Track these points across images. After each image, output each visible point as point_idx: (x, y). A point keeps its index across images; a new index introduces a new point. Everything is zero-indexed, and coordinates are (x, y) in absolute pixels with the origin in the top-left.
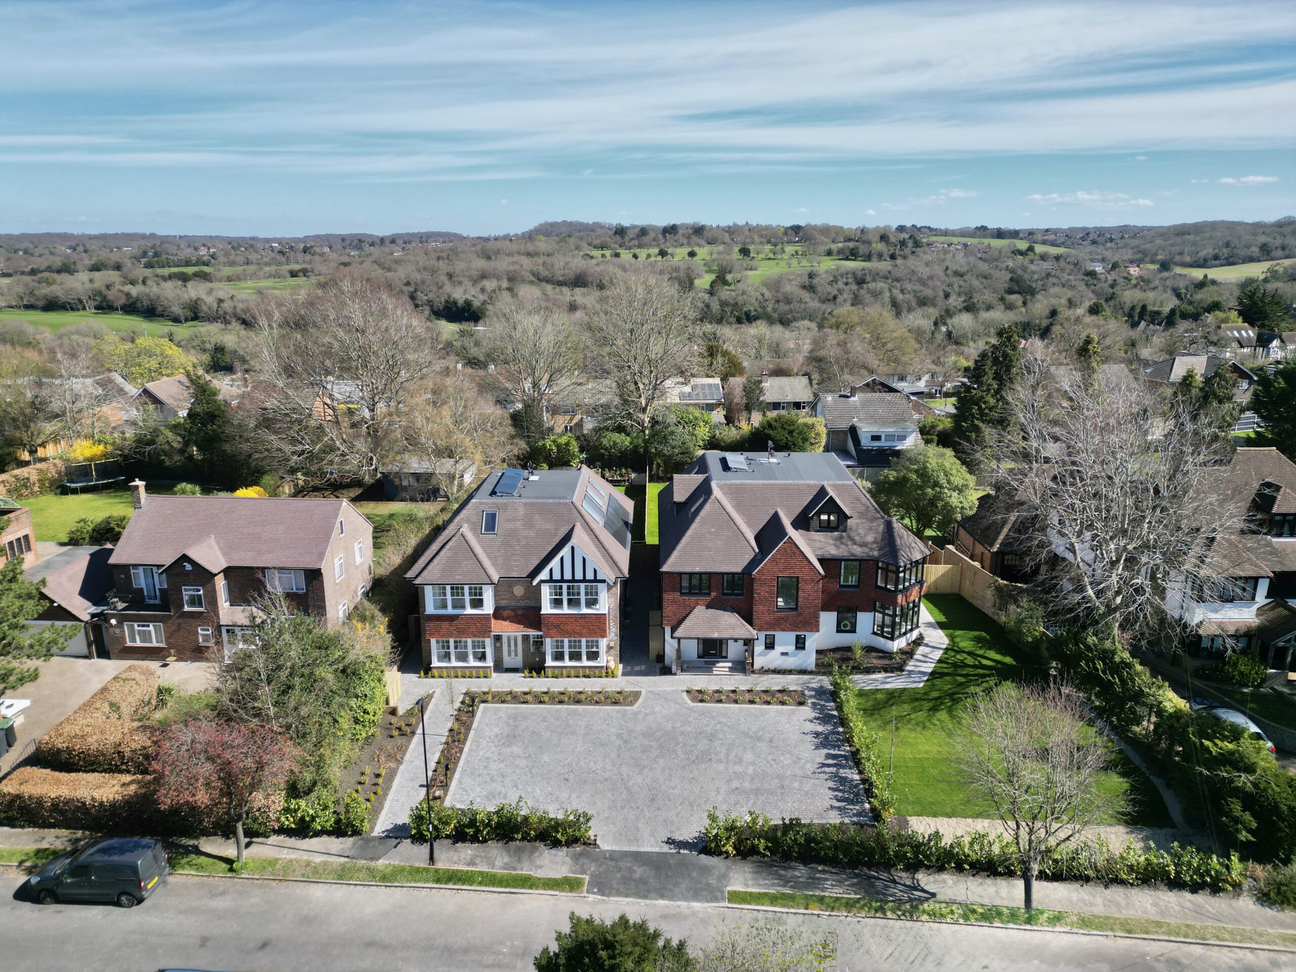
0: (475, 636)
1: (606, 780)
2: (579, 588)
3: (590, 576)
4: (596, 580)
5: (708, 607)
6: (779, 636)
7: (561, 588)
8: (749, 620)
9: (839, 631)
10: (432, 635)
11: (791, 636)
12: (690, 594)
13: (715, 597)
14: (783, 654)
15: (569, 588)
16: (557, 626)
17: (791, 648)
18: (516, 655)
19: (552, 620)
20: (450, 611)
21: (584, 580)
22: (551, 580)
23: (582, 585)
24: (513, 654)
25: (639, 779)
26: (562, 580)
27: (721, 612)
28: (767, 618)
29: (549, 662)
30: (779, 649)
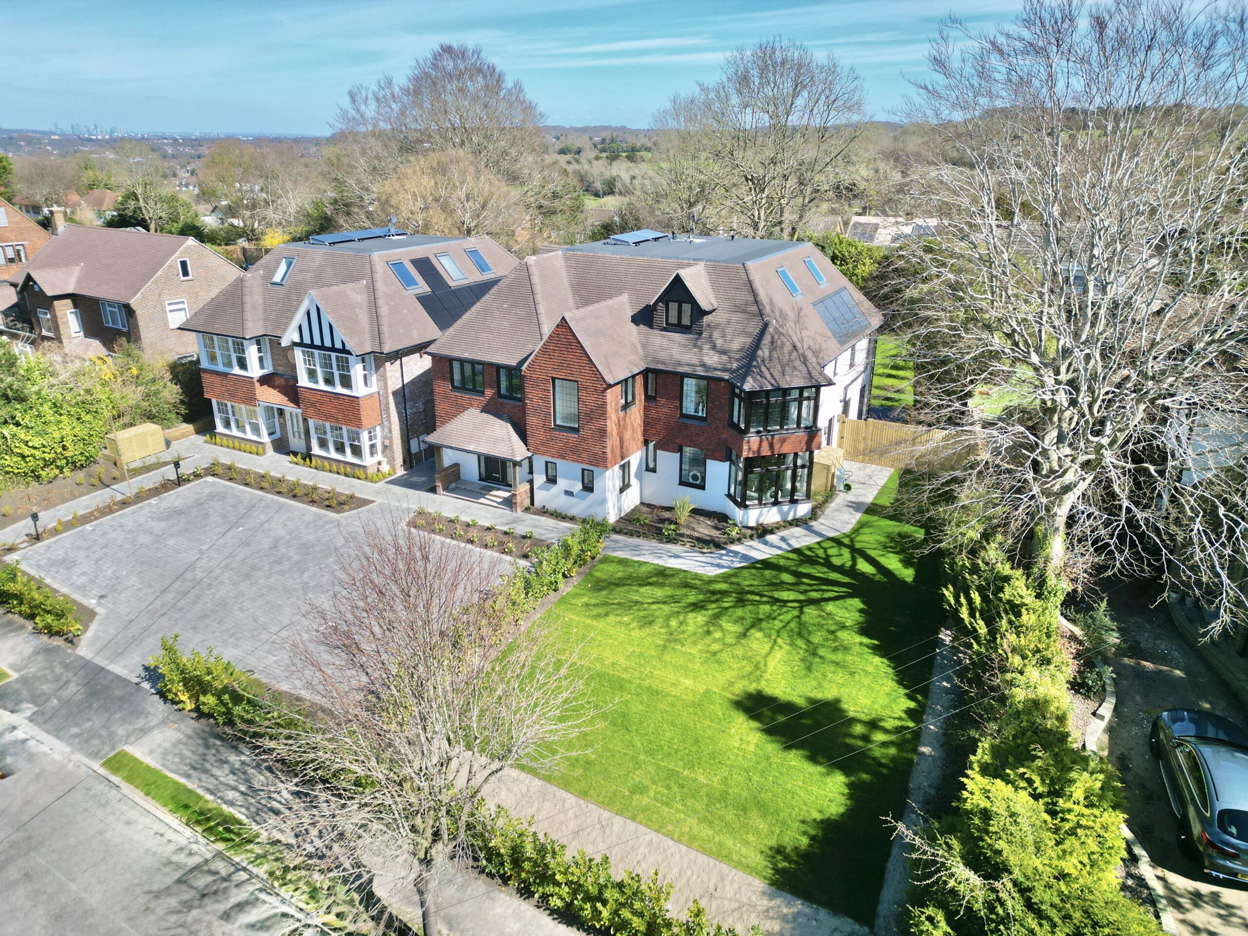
0: (244, 402)
2: (330, 358)
5: (485, 410)
6: (562, 465)
7: (313, 355)
8: (523, 436)
9: (683, 483)
11: (577, 468)
12: (463, 388)
13: (491, 399)
14: (566, 493)
15: (320, 355)
16: (313, 405)
17: (578, 487)
18: (300, 437)
19: (308, 395)
20: (221, 367)
21: (334, 349)
22: (302, 344)
23: (333, 355)
24: (297, 435)
26: (313, 345)
27: (496, 419)
28: (542, 436)
29: (315, 450)
30: (561, 485)
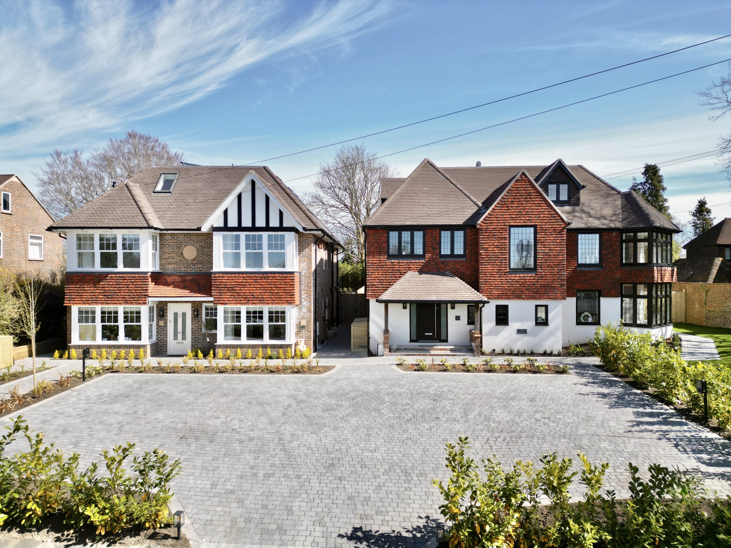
0: (126, 302)
1: (251, 439)
2: (260, 238)
3: (274, 222)
4: (281, 228)
5: (422, 271)
6: (514, 306)
7: (238, 238)
8: (475, 285)
9: (579, 323)
10: (74, 301)
11: (529, 306)
12: (399, 255)
13: (431, 259)
14: (520, 331)
15: (247, 237)
16: (231, 289)
17: (529, 325)
18: (184, 338)
19: (225, 279)
20: (98, 268)
21: (267, 228)
22: (226, 228)
23: (265, 235)
24: (180, 336)
25: (312, 440)
26: (240, 228)
27: (440, 276)
28: (497, 281)
29: (221, 340)
30: (514, 325)
